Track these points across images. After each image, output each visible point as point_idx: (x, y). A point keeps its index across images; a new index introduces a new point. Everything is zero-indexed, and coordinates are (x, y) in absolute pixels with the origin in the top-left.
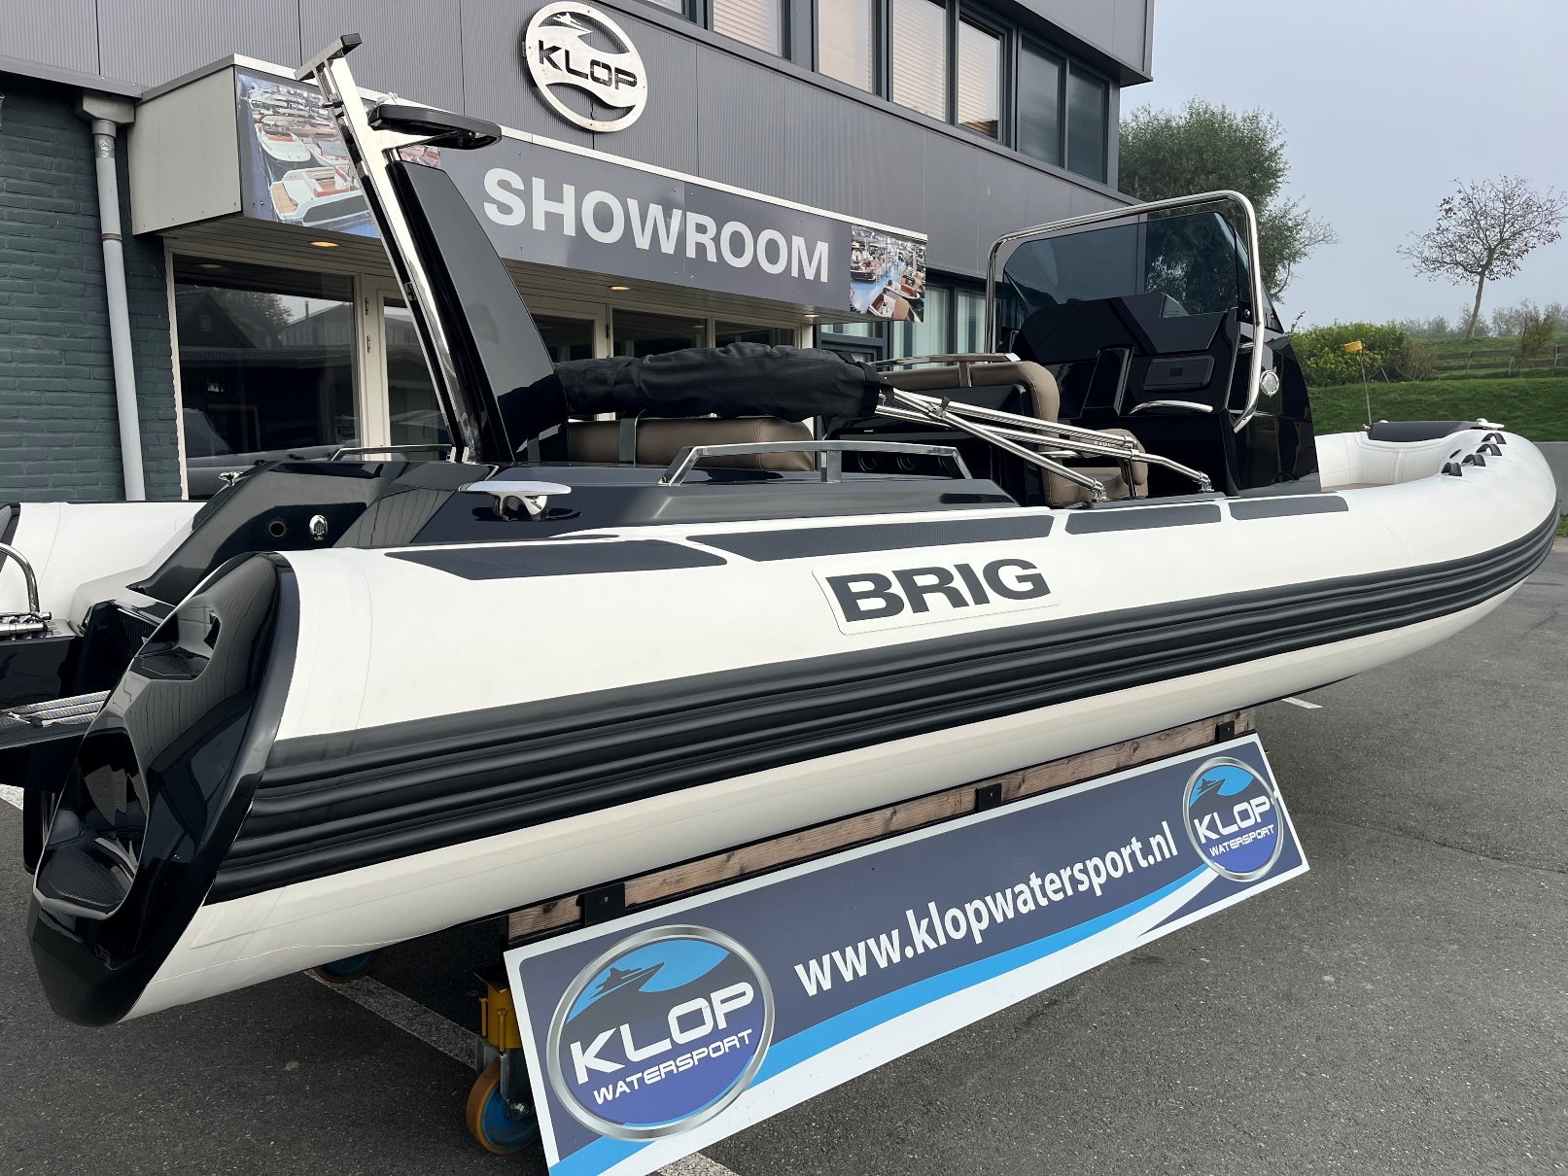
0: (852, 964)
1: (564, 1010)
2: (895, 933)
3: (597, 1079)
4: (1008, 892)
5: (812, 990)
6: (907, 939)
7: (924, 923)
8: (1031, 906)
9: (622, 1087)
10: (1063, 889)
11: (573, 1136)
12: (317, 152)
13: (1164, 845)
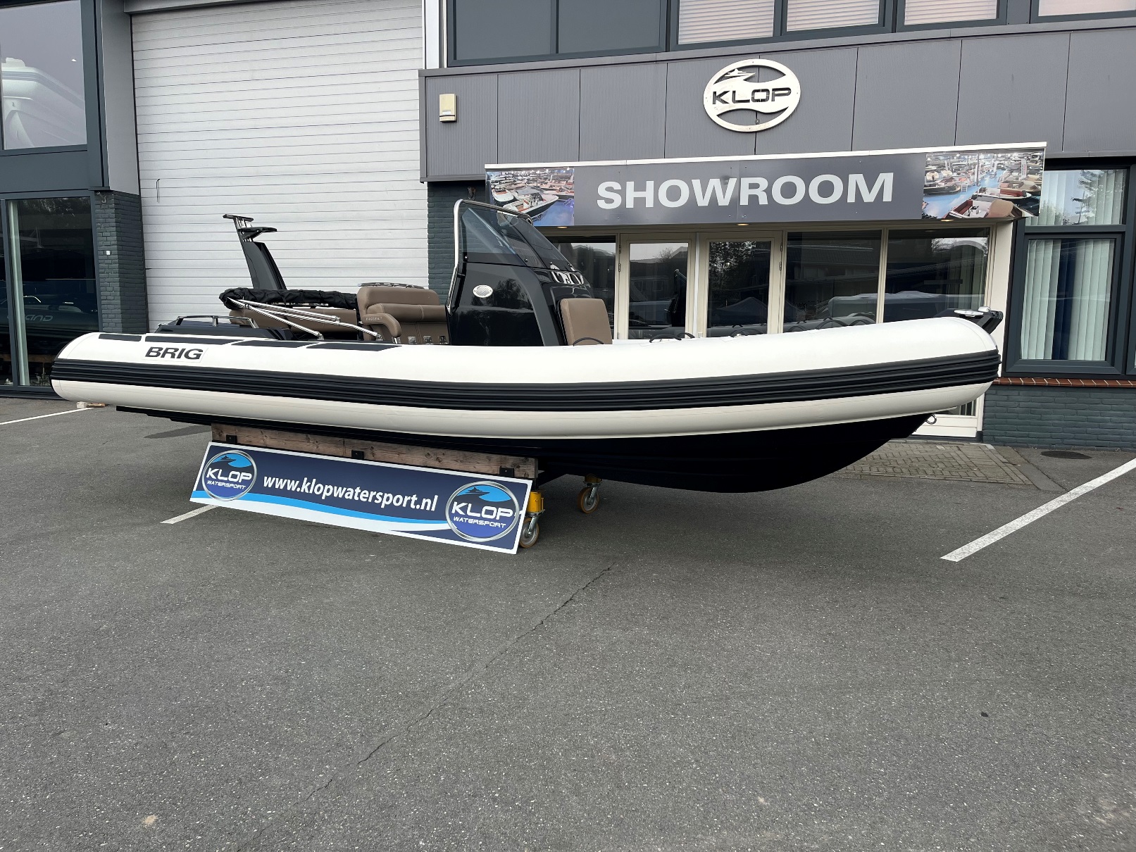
0: (280, 484)
1: (213, 460)
2: (298, 482)
3: (210, 478)
4: (345, 489)
5: (265, 485)
6: (300, 486)
7: (309, 484)
8: (351, 497)
9: (213, 483)
10: (368, 498)
11: (200, 488)
12: (516, 195)
13: (430, 504)
